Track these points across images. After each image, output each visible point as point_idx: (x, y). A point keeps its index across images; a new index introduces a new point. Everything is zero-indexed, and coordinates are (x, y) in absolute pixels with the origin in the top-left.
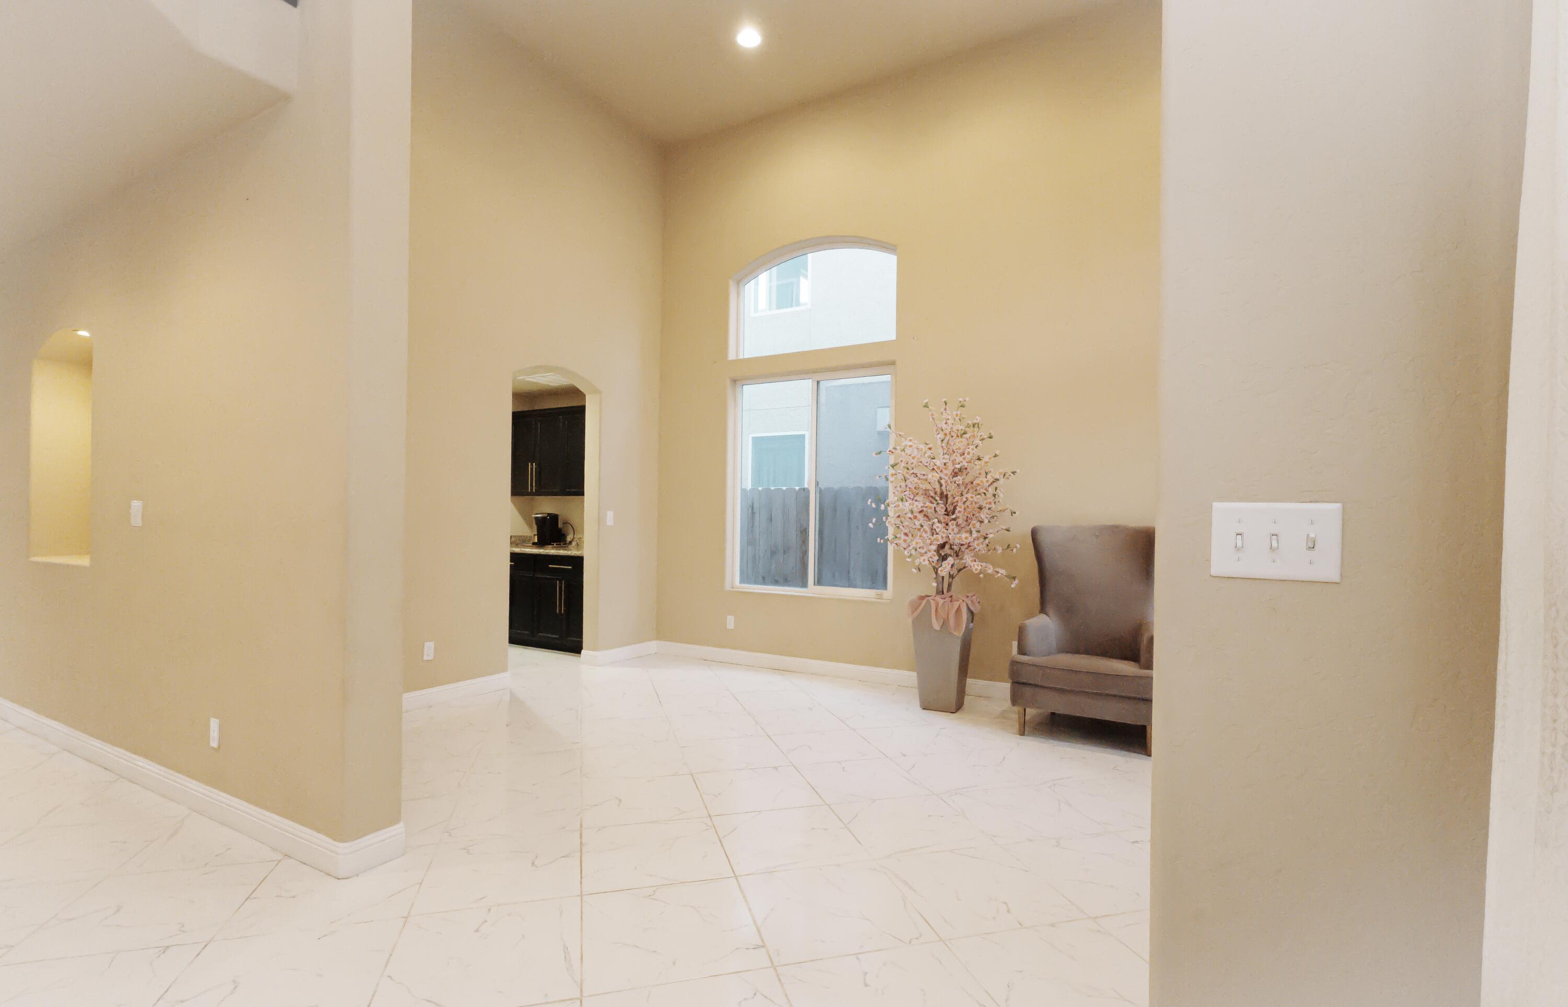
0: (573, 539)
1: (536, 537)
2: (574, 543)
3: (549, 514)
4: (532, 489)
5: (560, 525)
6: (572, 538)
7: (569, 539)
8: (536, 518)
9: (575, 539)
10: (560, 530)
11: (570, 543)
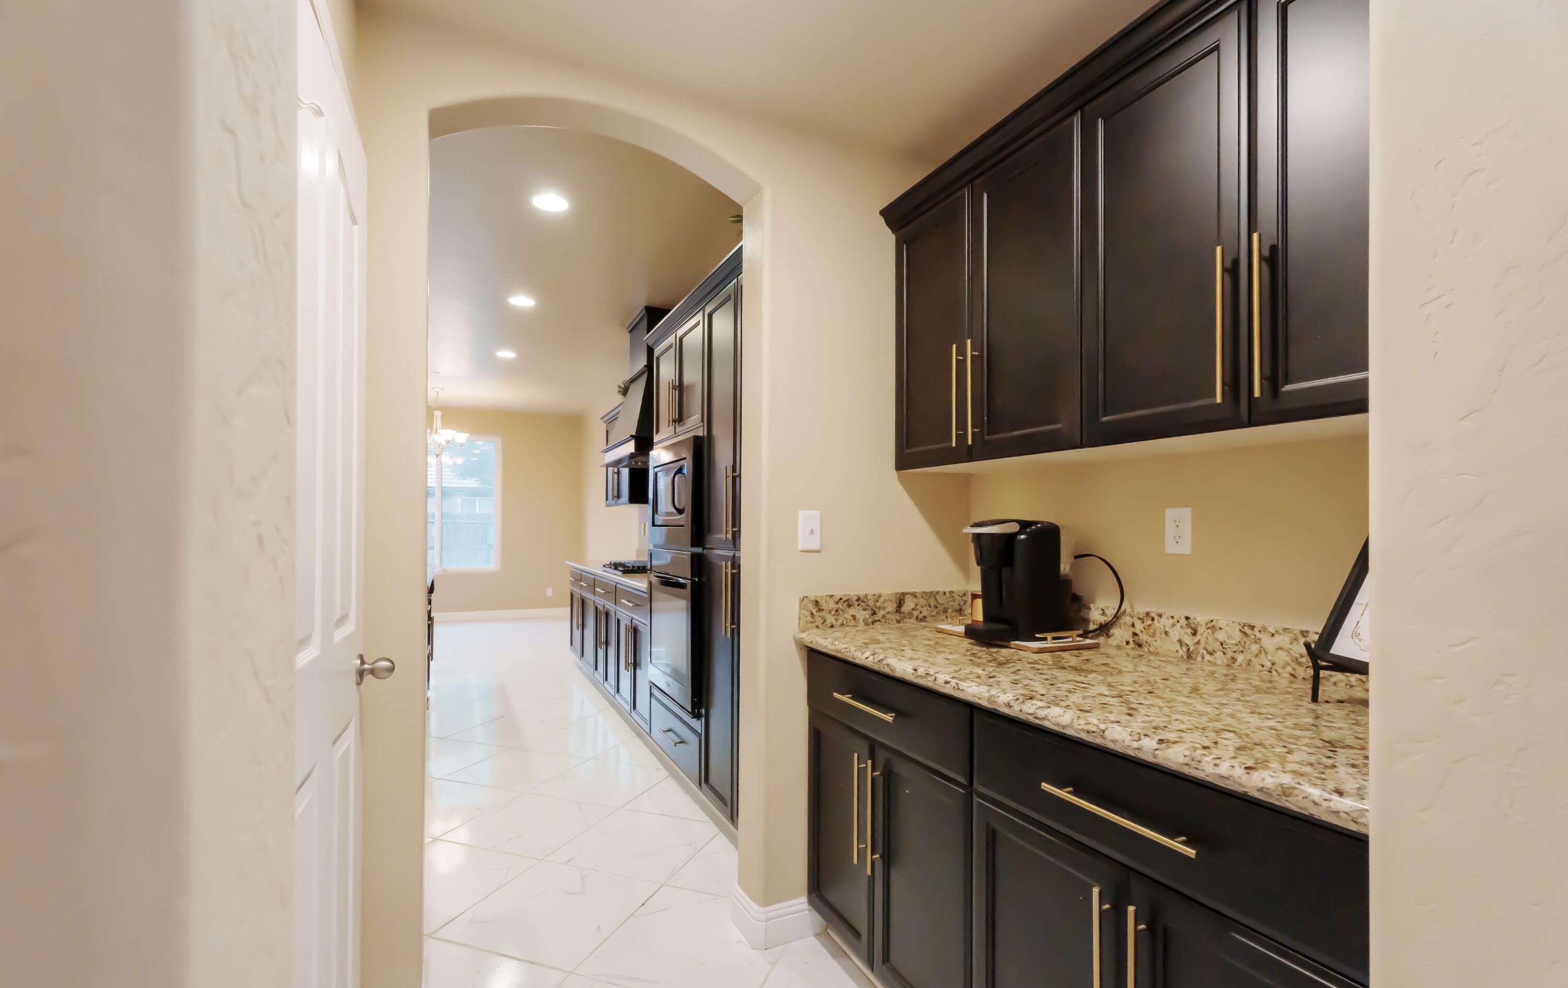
0: (1117, 617)
1: (979, 603)
2: (1120, 634)
3: (1025, 525)
4: (962, 438)
5: (1065, 567)
6: (1111, 612)
7: (1096, 616)
8: (978, 538)
9: (1127, 619)
10: (1066, 583)
11: (1104, 629)
